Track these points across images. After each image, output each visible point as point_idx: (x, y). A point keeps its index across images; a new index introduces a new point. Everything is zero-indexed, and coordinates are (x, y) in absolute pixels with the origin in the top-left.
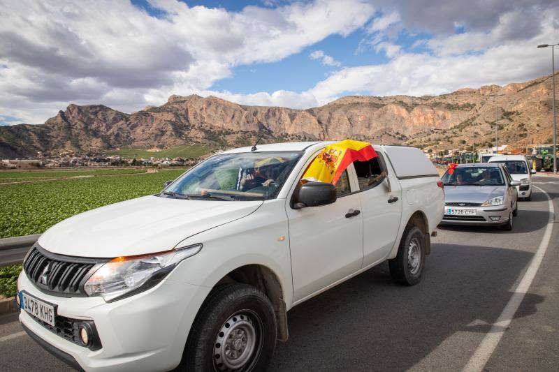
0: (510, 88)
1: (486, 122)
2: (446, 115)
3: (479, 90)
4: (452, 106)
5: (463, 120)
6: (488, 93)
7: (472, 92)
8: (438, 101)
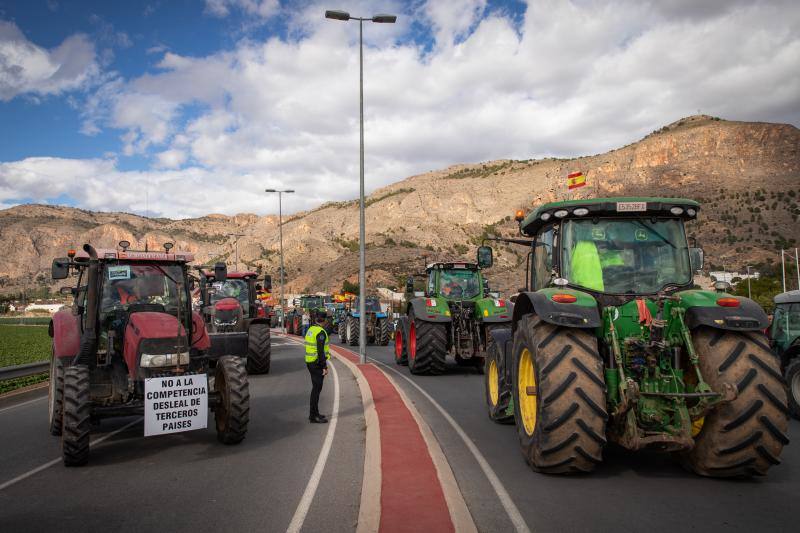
0: (270, 220)
1: (242, 261)
2: (192, 248)
3: (234, 218)
4: (199, 236)
5: (215, 256)
6: (244, 223)
7: (225, 220)
8: (180, 227)
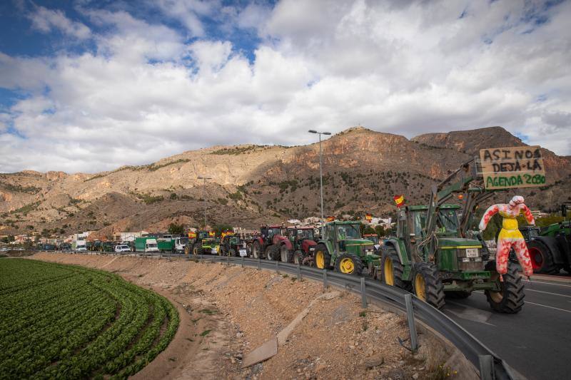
0: (77, 176)
1: (53, 207)
2: (7, 196)
3: (46, 174)
4: (14, 187)
5: (27, 203)
6: (55, 178)
7: (38, 176)
